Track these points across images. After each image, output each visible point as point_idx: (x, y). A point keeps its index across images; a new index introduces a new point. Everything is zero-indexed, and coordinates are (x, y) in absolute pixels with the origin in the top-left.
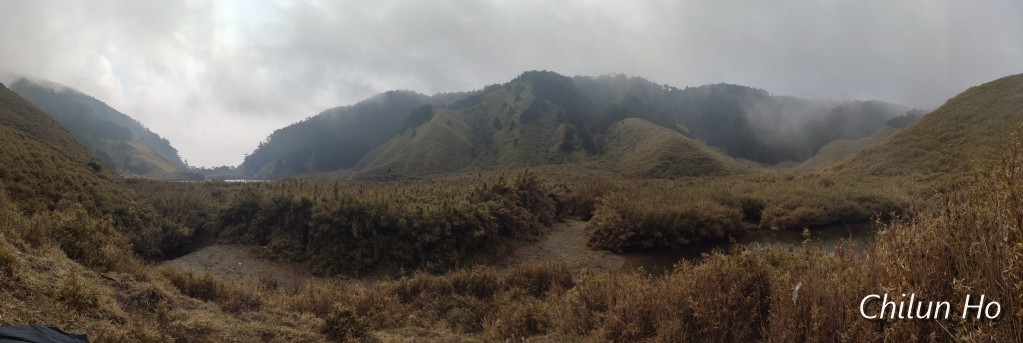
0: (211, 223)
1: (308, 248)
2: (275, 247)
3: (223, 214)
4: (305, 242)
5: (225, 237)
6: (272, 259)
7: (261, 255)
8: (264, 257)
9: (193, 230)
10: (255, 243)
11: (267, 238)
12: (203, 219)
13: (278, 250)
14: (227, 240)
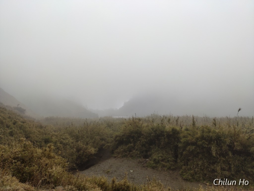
0: (109, 144)
1: (179, 161)
2: (155, 160)
3: (118, 138)
4: (176, 157)
5: (119, 153)
6: (153, 168)
7: (145, 165)
8: (147, 167)
9: (97, 149)
10: (140, 157)
11: (149, 153)
12: (103, 142)
13: (157, 162)
14: (120, 155)
